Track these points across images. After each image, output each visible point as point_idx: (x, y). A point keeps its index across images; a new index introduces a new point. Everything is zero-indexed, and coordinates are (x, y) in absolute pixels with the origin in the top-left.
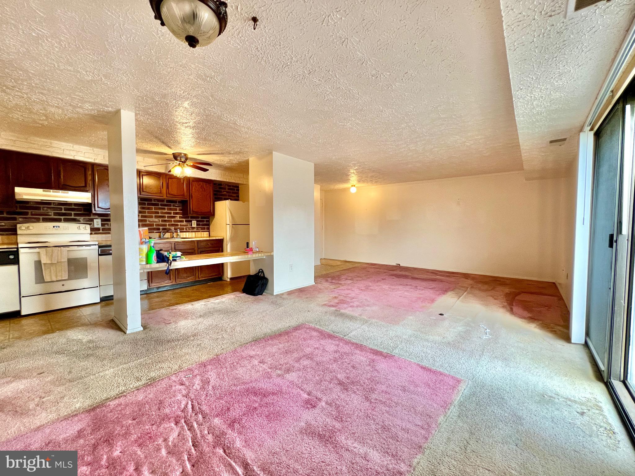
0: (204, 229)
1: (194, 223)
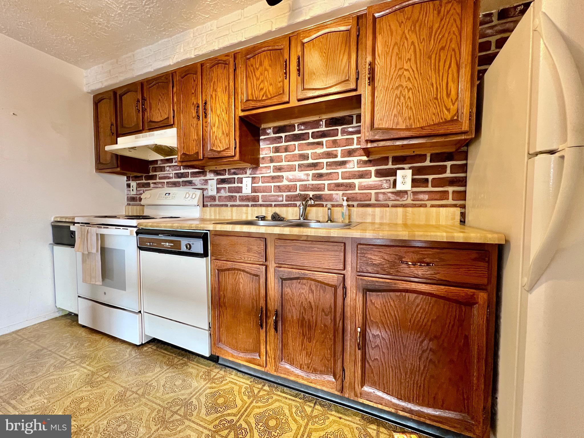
1: (404, 177)
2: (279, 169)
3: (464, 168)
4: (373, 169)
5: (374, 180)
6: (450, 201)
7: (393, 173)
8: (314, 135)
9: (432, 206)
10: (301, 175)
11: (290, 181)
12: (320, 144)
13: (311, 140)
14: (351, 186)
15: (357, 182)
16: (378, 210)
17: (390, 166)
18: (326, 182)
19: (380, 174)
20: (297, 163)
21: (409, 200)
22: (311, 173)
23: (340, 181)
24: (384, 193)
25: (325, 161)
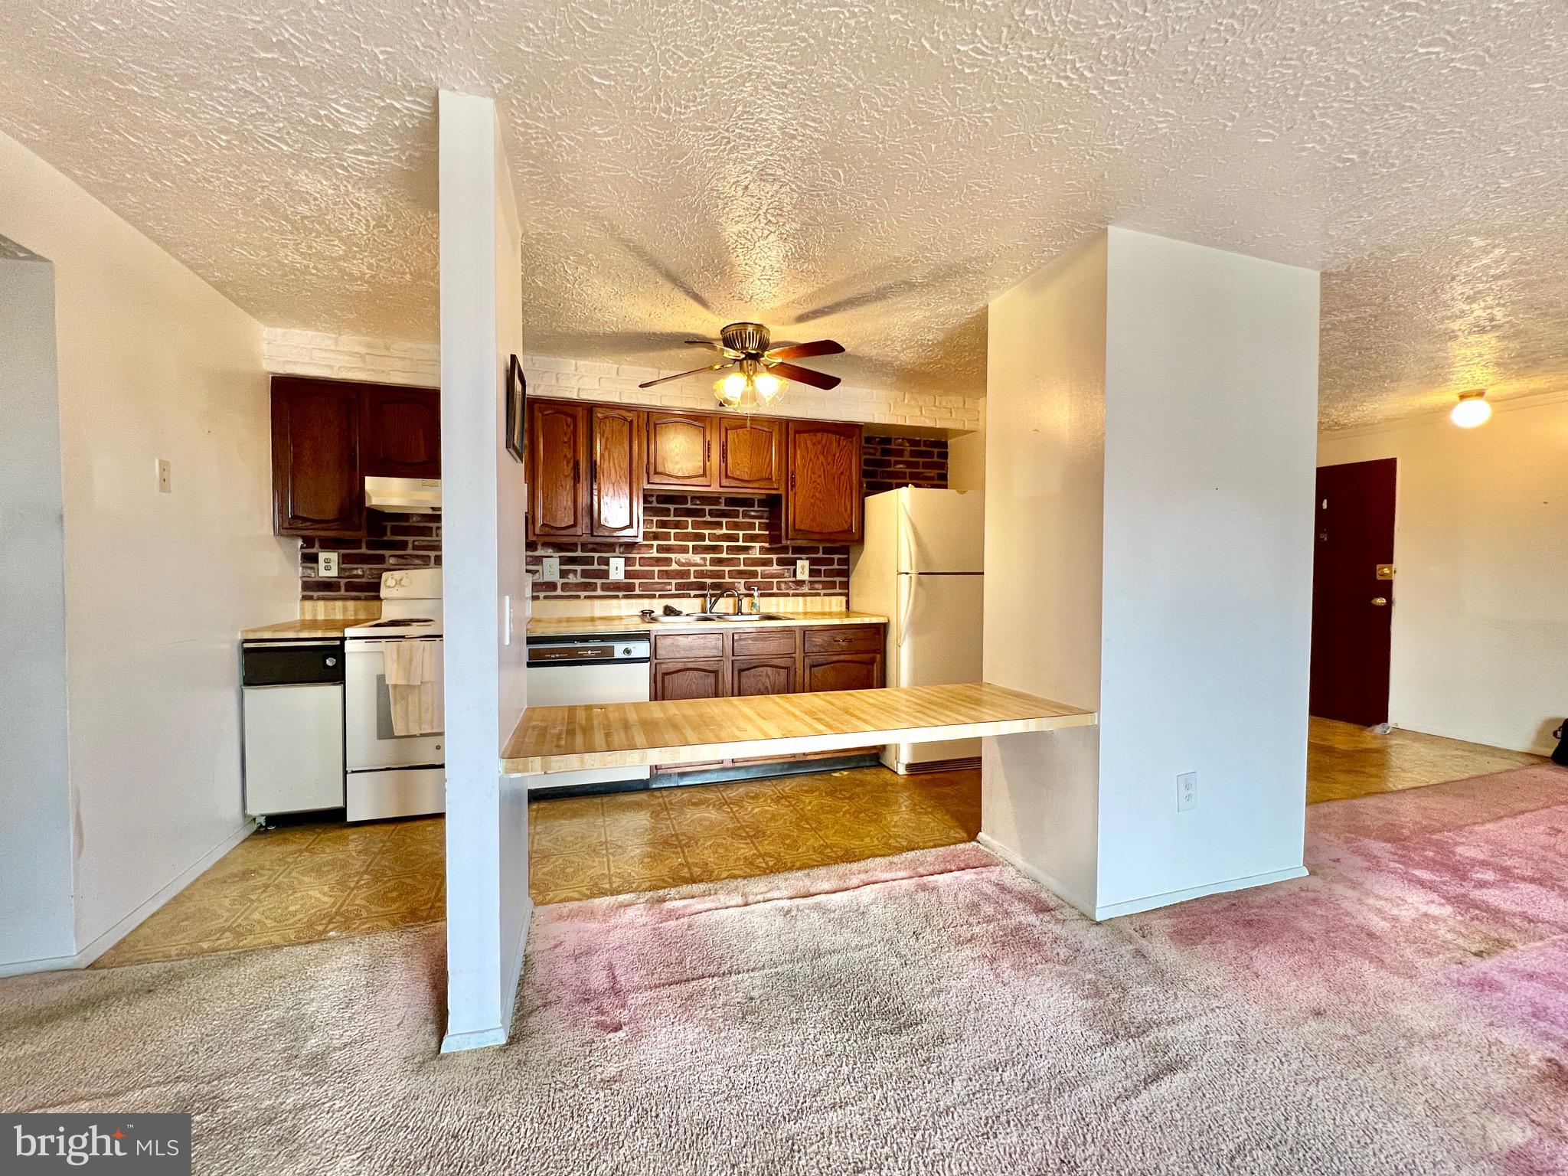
0: (832, 585)
1: (803, 568)
2: (668, 549)
3: (846, 562)
4: (774, 557)
5: (775, 568)
6: (837, 590)
7: (793, 562)
8: (712, 513)
9: (825, 595)
10: (697, 558)
11: (683, 565)
12: (719, 525)
13: (708, 518)
14: (754, 574)
15: (759, 569)
16: (782, 599)
17: (790, 555)
18: (727, 569)
19: (780, 562)
20: (691, 544)
21: (805, 589)
22: (708, 556)
23: (742, 567)
24: (785, 582)
25: (725, 544)
